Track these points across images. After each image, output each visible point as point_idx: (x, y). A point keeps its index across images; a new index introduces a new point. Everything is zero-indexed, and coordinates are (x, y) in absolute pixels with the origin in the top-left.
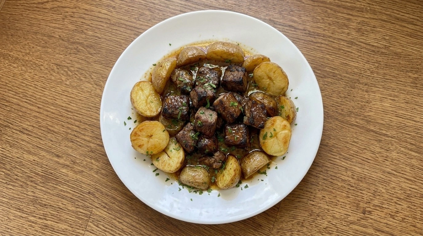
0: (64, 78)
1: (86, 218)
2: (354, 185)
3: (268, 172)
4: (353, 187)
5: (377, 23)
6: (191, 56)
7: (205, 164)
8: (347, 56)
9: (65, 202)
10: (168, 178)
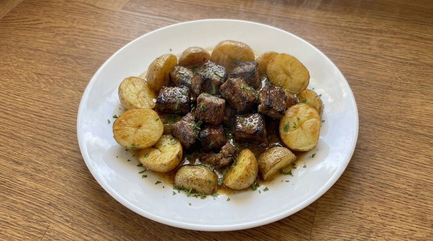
0: (43, 86)
1: (40, 236)
2: (412, 194)
3: (294, 172)
4: (412, 195)
5: (400, 41)
6: (195, 52)
7: (209, 163)
8: (373, 67)
9: (14, 214)
10: (159, 181)
